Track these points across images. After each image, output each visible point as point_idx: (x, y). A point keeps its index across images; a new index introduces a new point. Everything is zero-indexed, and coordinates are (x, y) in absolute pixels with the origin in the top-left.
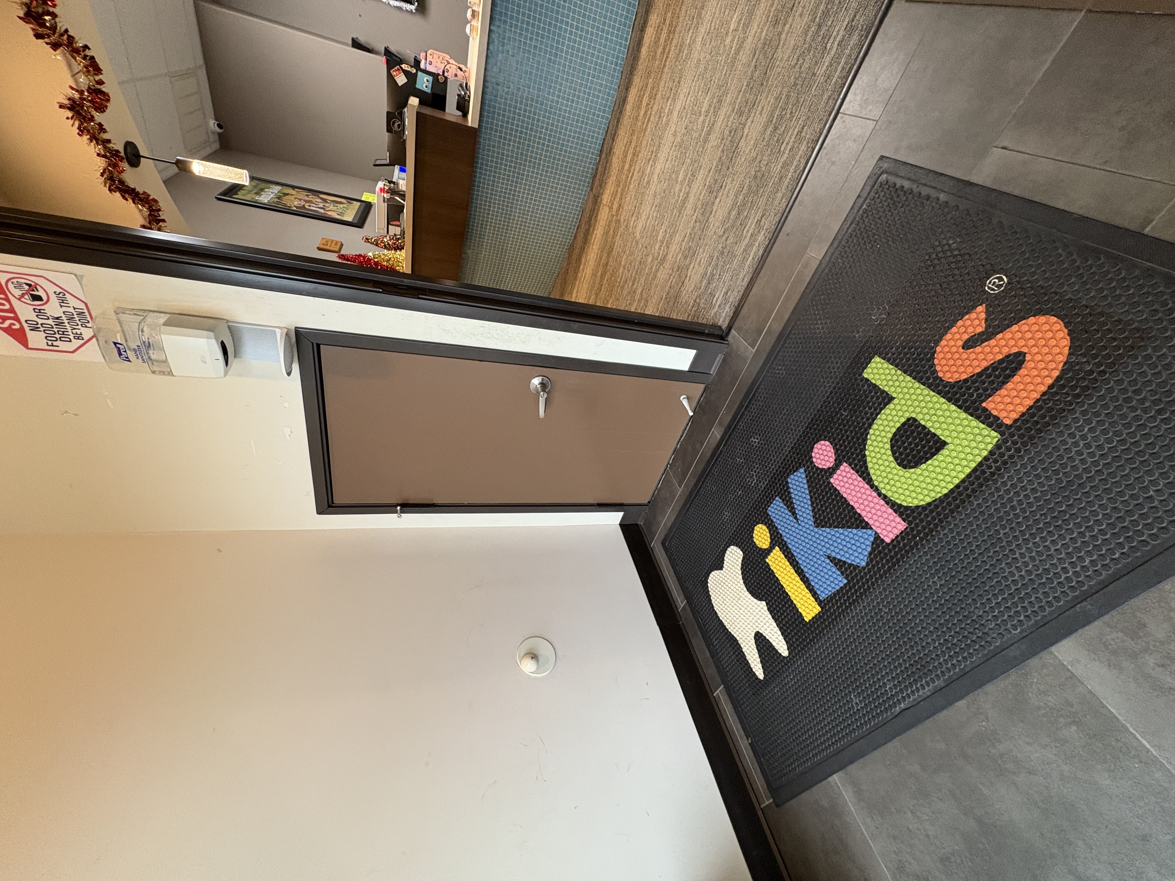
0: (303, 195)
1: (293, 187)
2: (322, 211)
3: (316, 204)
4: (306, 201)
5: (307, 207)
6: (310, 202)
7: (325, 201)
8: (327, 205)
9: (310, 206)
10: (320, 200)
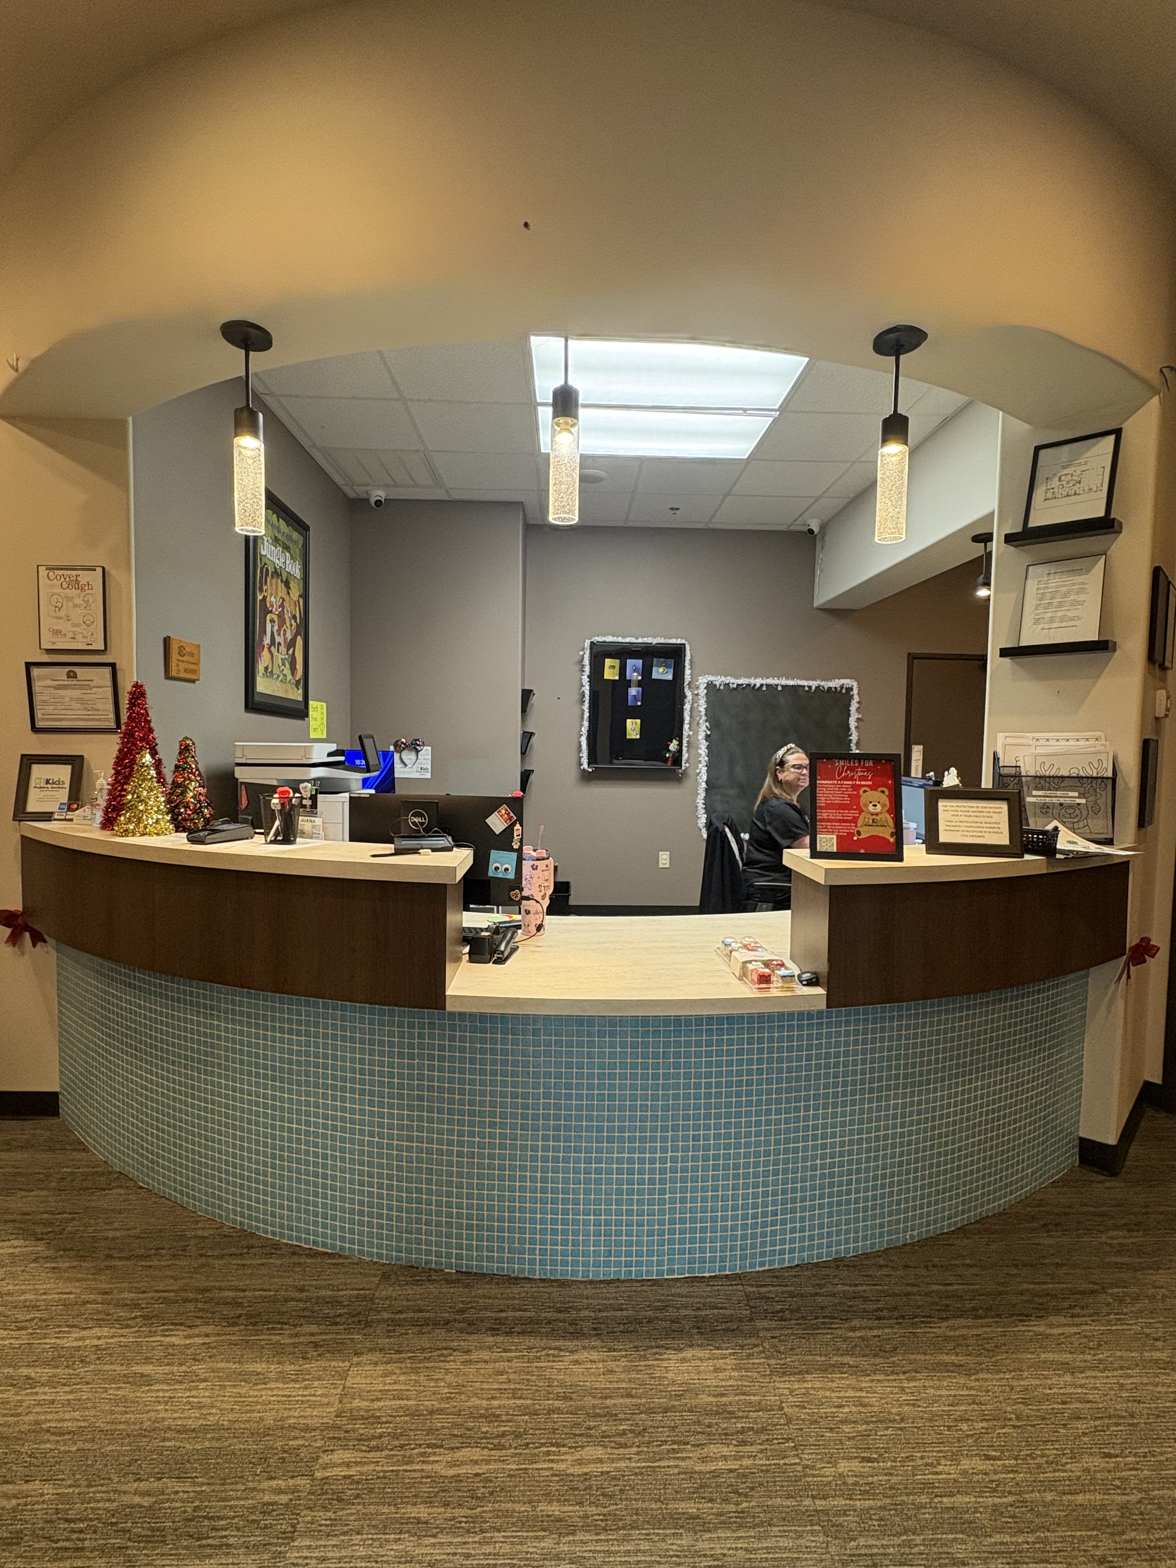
0: (293, 609)
1: (305, 596)
2: (267, 640)
3: (279, 631)
4: (281, 616)
5: (269, 617)
6: (282, 622)
7: (291, 644)
8: (283, 649)
9: (272, 621)
10: (289, 636)
